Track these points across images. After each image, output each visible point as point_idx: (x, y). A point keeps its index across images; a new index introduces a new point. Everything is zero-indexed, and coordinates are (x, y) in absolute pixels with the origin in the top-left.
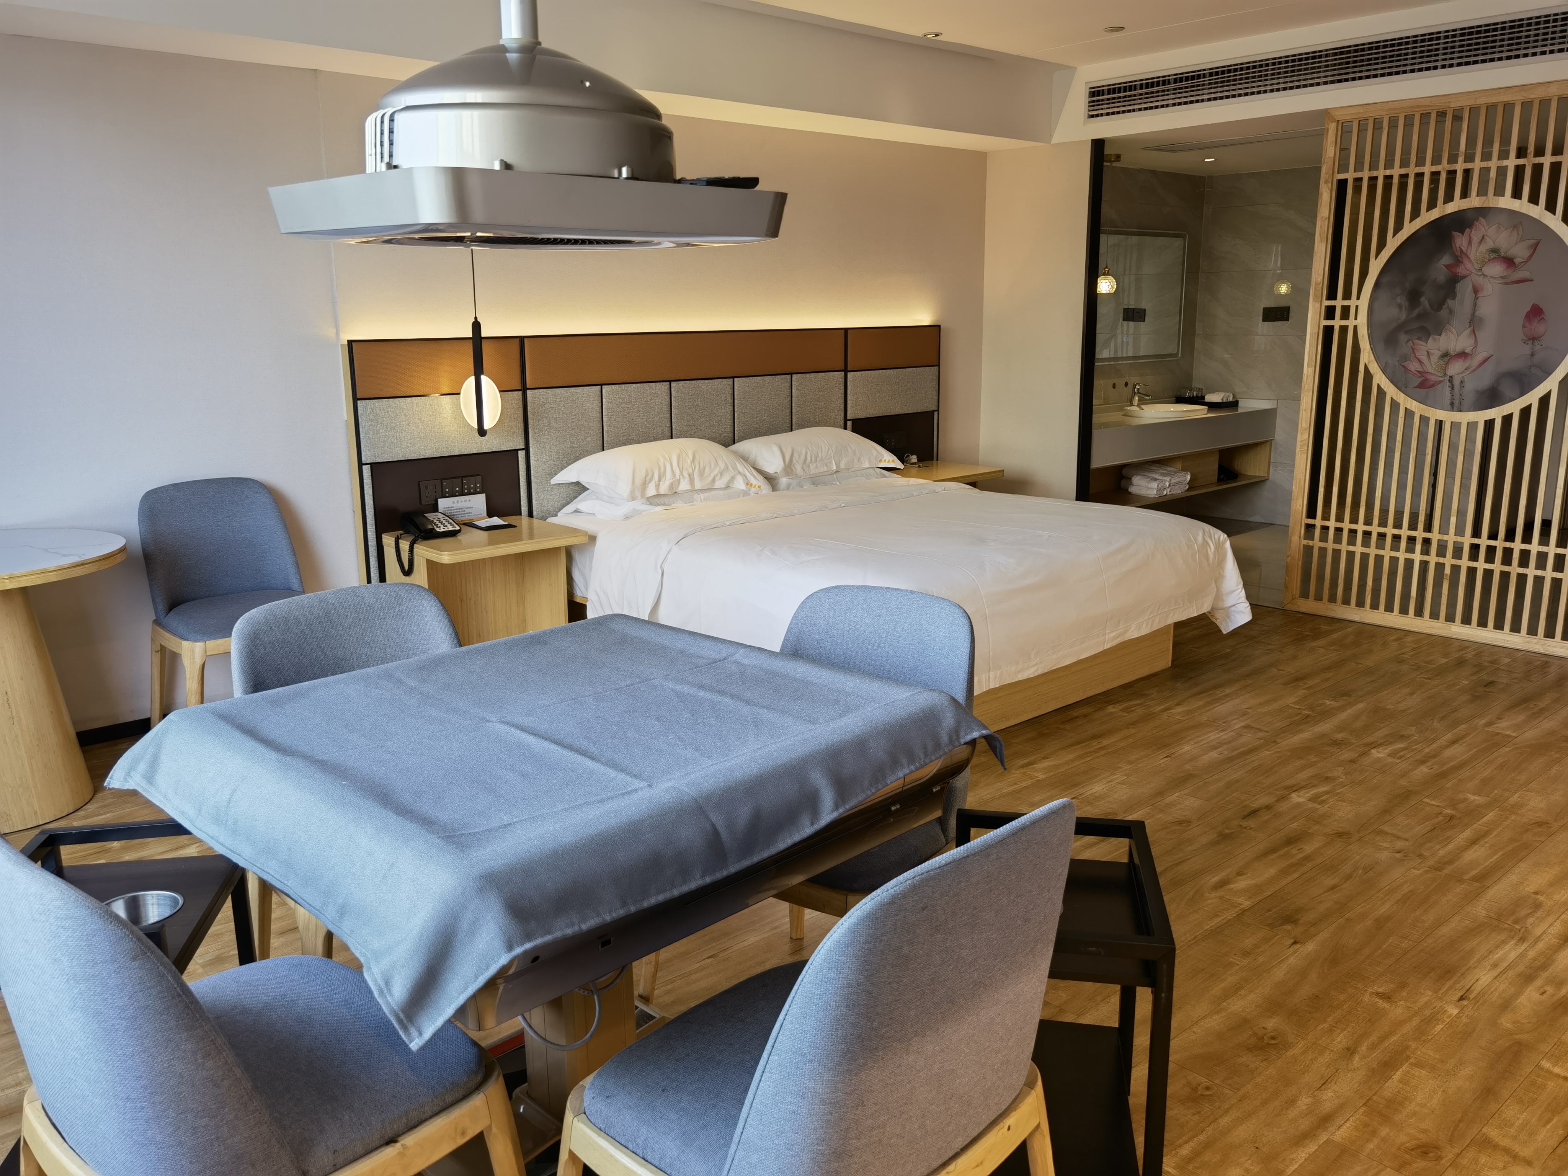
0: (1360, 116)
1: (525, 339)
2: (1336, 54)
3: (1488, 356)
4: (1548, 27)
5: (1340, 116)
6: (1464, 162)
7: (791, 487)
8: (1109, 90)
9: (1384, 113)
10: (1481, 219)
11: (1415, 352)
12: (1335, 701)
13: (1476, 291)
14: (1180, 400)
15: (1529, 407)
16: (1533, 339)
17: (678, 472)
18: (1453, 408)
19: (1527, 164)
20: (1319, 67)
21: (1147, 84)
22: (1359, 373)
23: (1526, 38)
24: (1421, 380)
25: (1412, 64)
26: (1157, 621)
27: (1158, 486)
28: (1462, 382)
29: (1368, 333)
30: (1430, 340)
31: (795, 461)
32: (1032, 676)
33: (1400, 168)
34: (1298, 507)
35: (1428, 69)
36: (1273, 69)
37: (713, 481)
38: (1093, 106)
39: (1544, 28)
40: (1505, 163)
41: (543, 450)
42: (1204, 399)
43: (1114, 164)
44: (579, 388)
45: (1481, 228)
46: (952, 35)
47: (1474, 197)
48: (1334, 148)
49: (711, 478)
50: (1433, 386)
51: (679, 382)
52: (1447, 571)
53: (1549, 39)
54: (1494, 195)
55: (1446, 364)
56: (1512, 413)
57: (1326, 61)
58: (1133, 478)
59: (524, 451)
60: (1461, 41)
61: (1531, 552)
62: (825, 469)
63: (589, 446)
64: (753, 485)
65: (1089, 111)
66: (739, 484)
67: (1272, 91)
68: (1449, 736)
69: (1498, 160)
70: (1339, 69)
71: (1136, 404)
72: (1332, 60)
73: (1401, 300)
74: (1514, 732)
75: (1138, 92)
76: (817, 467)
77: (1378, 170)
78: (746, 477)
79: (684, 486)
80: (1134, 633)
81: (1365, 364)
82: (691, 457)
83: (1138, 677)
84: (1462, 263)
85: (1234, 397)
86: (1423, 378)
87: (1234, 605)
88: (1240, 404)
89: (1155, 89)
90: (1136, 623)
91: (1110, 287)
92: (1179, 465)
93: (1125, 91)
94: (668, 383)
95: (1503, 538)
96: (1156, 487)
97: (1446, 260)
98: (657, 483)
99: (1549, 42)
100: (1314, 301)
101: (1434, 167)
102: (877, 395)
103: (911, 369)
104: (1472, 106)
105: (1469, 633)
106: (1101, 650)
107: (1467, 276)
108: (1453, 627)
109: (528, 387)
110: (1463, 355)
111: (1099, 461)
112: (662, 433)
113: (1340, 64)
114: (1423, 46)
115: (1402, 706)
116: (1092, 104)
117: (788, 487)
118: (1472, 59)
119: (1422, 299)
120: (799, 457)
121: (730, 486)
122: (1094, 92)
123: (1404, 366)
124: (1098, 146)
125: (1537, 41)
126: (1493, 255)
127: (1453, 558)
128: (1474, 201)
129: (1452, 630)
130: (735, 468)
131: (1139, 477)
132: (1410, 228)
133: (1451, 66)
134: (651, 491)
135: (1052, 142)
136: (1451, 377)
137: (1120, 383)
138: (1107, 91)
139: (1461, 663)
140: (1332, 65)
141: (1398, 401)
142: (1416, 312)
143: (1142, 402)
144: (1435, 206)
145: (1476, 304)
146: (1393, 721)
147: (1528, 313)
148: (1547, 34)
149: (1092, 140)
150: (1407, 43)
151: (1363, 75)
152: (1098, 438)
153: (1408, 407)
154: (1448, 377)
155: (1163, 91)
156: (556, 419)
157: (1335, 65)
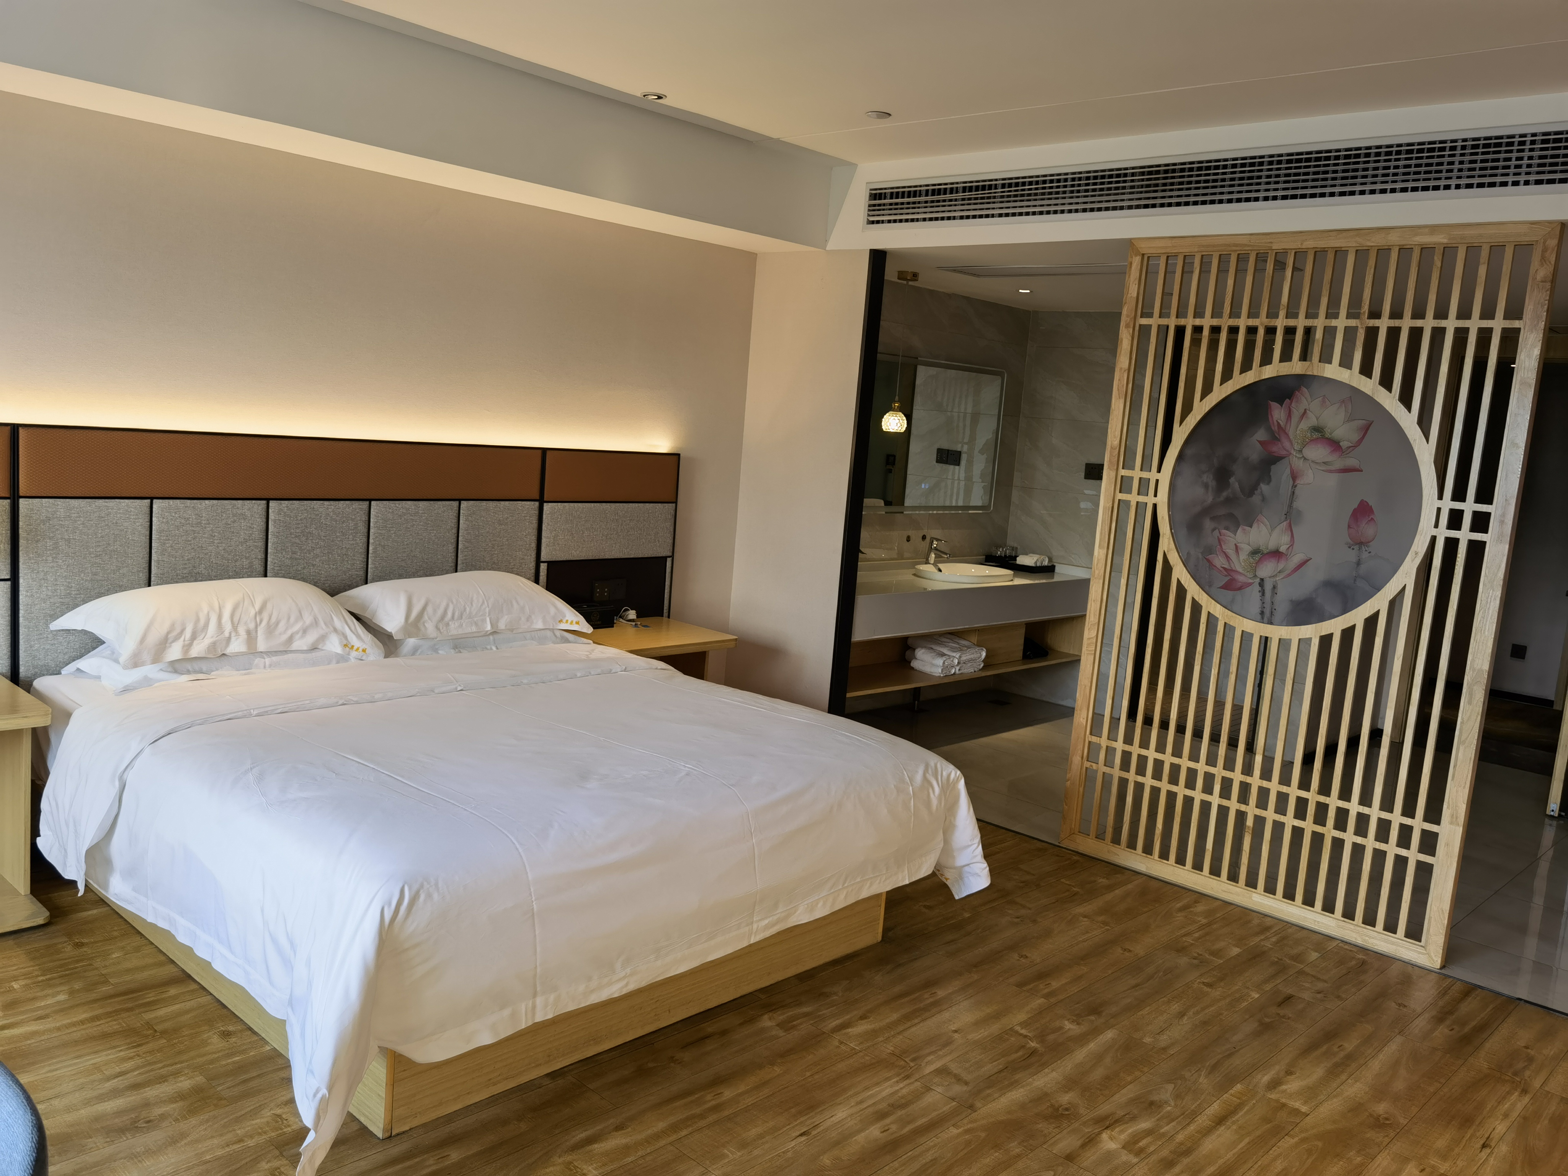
0: (1168, 250)
1: (20, 428)
2: (1143, 174)
3: (1306, 558)
4: (1390, 160)
5: (1145, 248)
6: (1286, 318)
7: (419, 651)
8: (892, 193)
9: (1196, 250)
10: (1304, 390)
11: (1222, 543)
12: (1078, 1024)
13: (1294, 477)
14: (991, 560)
15: (1352, 629)
16: (1360, 543)
17: (228, 627)
18: (1263, 618)
19: (1359, 326)
20: (1124, 188)
21: (933, 190)
22: (1157, 563)
23: (1363, 171)
24: (1228, 578)
25: (1230, 193)
26: (842, 897)
27: (944, 663)
28: (1274, 587)
29: (1169, 516)
30: (1239, 531)
31: (426, 617)
32: (616, 995)
33: (1212, 317)
34: (1081, 719)
35: (1248, 200)
36: (1073, 186)
37: (290, 640)
38: (874, 210)
39: (1385, 161)
40: (1334, 323)
41: (43, 581)
42: (1016, 560)
43: (911, 283)
44: (113, 500)
45: (1304, 401)
46: (675, 100)
47: (1296, 361)
48: (1137, 286)
49: (285, 637)
50: (1240, 589)
51: (282, 502)
52: (1250, 822)
53: (1391, 175)
54: (1320, 362)
55: (1257, 563)
56: (1332, 634)
57: (1132, 181)
58: (917, 651)
59: (9, 583)
60: (1287, 168)
61: (1350, 812)
62: (474, 629)
63: (125, 580)
64: (355, 648)
65: (869, 215)
66: (334, 645)
67: (1070, 211)
68: (1215, 1108)
69: (1326, 318)
70: (1146, 192)
71: (932, 562)
72: (1139, 180)
73: (1208, 478)
74: (1305, 1103)
75: (923, 198)
76: (461, 626)
77: (1186, 318)
78: (346, 637)
79: (237, 646)
80: (802, 917)
81: (1164, 552)
82: (257, 606)
83: (827, 960)
84: (1279, 440)
85: (1050, 560)
86: (1230, 577)
87: (968, 865)
88: (1057, 569)
89: (942, 197)
90: (806, 903)
91: (899, 425)
92: (975, 639)
93: (909, 197)
94: (264, 502)
95: (1317, 789)
96: (941, 664)
97: (1261, 435)
98: (187, 643)
99: (1390, 178)
100: (1109, 468)
101: (1251, 320)
102: (586, 533)
103: (637, 505)
104: (1297, 250)
105: (1274, 905)
106: (745, 944)
107: (1284, 457)
108: (1254, 895)
109: (21, 494)
110: (1276, 554)
111: (861, 633)
112: (251, 567)
113: (1148, 186)
114: (1244, 172)
115: (1164, 1040)
116: (872, 208)
117: (414, 651)
118: (1299, 192)
119: (1232, 480)
120: (435, 611)
121: (320, 647)
122: (876, 194)
123: (1208, 561)
124: (878, 258)
125: (1376, 176)
126: (1316, 435)
127: (1257, 807)
128: (1296, 367)
129: (1253, 899)
130: (329, 623)
131: (923, 650)
132: (1220, 392)
133: (1275, 198)
134: (175, 652)
135: (827, 249)
136: (1262, 580)
137: (916, 535)
138: (889, 194)
139: (1255, 957)
140: (1138, 187)
141: (1200, 602)
142: (1225, 494)
143: (939, 559)
144: (1251, 369)
145: (1294, 492)
146: (1146, 1069)
147: (1355, 510)
148: (1388, 168)
149: (870, 250)
150: (1225, 167)
151: (1173, 201)
152: (862, 604)
153: (1211, 612)
154: (1259, 579)
155: (951, 200)
156: (69, 541)
157: (1142, 186)
